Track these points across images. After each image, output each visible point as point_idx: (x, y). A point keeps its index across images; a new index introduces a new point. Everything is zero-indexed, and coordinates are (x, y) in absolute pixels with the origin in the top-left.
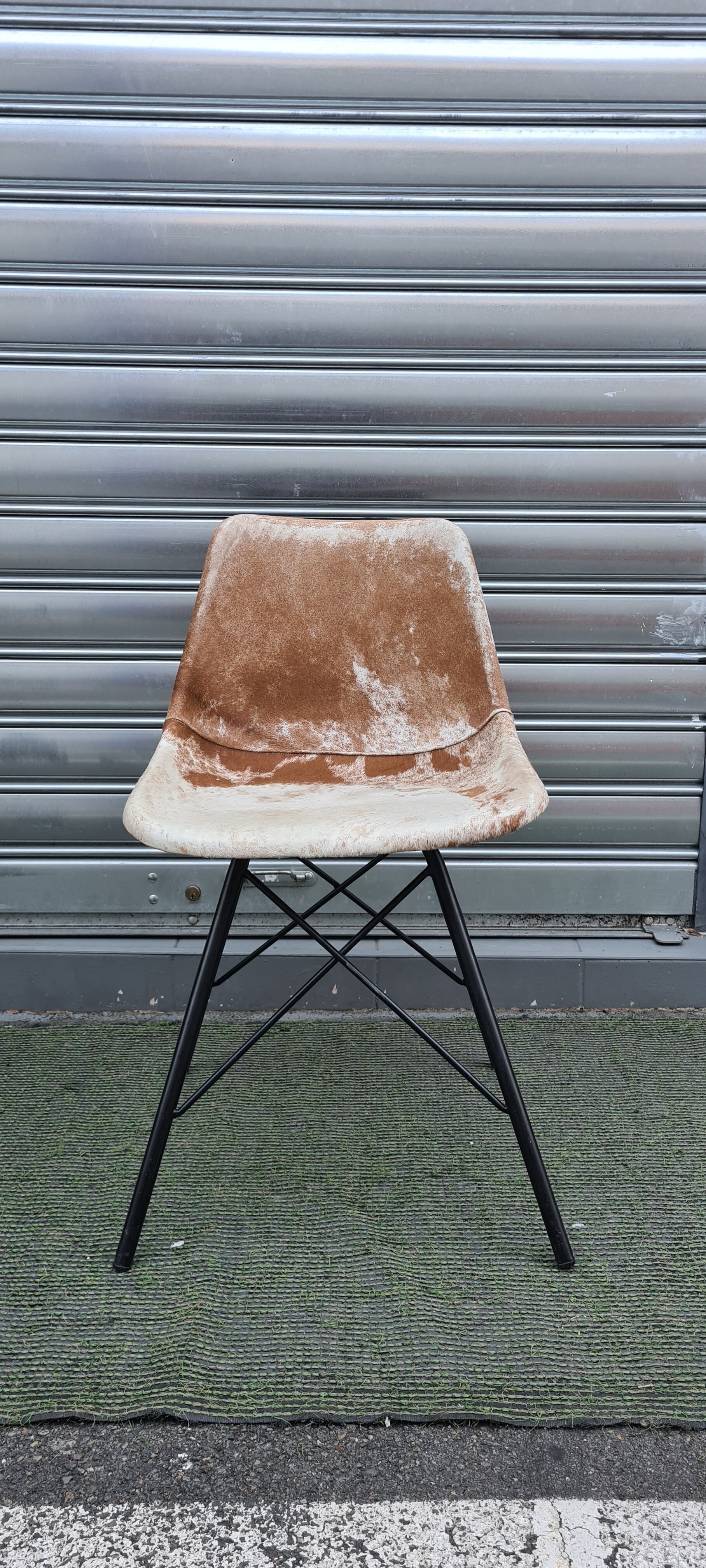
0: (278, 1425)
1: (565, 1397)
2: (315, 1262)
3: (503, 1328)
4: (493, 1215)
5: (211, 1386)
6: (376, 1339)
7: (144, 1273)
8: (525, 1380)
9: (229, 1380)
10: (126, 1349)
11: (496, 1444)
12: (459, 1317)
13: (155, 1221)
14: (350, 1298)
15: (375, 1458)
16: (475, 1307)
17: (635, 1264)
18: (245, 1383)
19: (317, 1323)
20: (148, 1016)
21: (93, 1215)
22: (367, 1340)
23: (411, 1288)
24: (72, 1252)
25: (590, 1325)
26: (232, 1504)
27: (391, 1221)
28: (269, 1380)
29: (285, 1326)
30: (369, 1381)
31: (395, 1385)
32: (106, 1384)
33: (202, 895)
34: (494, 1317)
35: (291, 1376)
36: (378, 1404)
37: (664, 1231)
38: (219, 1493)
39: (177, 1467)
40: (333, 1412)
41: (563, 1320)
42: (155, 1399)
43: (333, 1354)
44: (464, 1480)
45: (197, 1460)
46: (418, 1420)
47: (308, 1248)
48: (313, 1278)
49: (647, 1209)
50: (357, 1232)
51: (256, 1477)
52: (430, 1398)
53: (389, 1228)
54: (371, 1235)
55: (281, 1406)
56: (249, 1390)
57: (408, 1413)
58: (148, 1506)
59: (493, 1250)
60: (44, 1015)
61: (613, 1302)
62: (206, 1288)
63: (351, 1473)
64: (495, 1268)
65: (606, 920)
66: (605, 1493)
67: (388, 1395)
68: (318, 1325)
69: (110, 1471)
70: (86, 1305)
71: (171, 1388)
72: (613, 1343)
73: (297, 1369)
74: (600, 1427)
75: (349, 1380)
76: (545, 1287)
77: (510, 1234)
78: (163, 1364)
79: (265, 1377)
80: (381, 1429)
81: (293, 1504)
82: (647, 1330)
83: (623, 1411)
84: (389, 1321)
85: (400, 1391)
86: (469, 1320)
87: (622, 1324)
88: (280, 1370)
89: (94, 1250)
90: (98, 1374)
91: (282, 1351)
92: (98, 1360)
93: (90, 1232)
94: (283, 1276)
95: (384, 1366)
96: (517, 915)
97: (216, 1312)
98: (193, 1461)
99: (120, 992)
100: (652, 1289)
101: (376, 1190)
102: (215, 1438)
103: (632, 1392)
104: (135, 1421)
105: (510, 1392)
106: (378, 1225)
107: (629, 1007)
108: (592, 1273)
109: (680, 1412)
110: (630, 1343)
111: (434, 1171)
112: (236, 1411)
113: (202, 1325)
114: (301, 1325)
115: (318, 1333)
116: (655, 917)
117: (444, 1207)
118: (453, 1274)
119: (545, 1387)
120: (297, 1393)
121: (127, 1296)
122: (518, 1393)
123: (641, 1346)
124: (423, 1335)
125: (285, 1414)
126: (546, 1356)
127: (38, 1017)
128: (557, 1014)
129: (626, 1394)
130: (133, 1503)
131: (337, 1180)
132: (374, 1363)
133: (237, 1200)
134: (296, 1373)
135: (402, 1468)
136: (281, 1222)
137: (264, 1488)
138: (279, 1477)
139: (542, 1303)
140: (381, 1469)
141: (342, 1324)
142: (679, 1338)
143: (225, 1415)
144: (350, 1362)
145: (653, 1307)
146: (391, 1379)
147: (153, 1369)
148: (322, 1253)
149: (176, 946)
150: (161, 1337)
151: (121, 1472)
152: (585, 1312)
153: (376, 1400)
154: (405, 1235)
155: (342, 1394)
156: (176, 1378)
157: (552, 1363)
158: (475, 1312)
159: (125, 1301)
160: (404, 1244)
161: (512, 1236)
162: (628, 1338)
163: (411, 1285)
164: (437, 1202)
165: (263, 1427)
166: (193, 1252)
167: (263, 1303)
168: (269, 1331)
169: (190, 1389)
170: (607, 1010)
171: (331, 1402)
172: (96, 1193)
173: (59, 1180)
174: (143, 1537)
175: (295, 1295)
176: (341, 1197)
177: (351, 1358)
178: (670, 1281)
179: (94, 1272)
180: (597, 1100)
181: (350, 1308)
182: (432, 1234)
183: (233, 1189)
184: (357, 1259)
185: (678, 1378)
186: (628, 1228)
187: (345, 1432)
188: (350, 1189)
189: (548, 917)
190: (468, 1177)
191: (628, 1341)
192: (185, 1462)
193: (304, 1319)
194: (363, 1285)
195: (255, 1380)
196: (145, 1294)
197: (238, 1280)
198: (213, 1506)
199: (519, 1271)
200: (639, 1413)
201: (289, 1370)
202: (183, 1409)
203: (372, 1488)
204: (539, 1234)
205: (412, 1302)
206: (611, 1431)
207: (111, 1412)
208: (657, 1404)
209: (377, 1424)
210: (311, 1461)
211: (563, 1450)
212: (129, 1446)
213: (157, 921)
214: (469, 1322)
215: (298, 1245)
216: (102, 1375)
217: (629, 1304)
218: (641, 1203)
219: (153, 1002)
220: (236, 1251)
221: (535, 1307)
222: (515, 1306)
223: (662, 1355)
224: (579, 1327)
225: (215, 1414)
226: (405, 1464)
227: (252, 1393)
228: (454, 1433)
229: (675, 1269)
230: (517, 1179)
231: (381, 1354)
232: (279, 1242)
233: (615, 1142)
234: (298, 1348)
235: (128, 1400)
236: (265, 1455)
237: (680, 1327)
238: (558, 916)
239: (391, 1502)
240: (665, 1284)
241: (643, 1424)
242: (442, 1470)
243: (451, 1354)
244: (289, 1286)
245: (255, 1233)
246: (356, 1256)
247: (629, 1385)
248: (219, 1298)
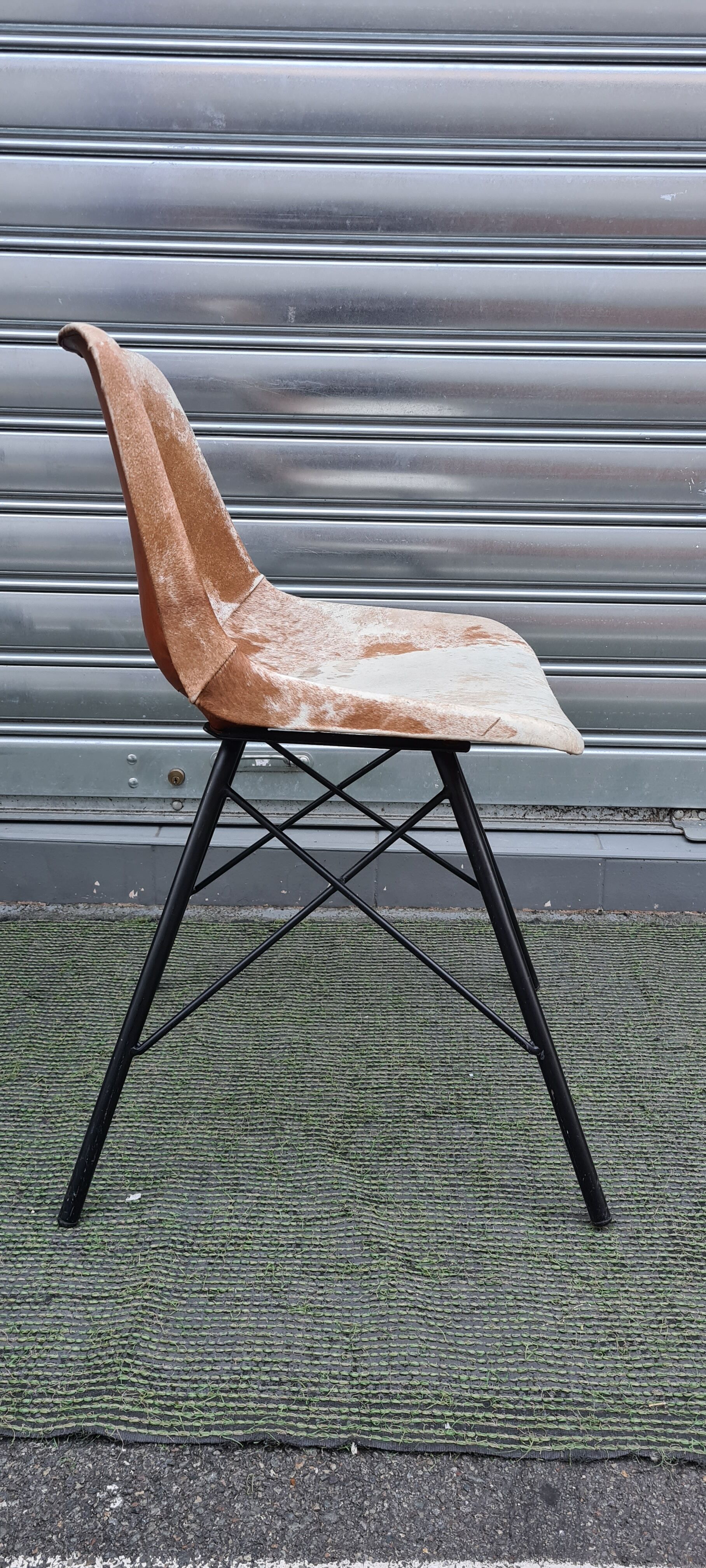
0: (226, 1446)
1: (563, 1418)
2: (287, 1224)
3: (495, 1320)
4: (490, 1168)
5: (153, 1393)
6: (347, 1331)
7: (92, 1233)
8: (517, 1393)
9: (175, 1385)
10: (61, 1338)
11: (479, 1480)
12: (446, 1303)
13: (112, 1167)
14: (322, 1273)
15: (336, 1498)
16: (464, 1289)
17: (649, 1236)
18: (194, 1389)
19: (283, 1307)
20: (127, 910)
21: (43, 1157)
22: (338, 1331)
23: (392, 1262)
24: (16, 1204)
25: (595, 1316)
26: (163, 1559)
27: (375, 1173)
28: (222, 1385)
29: (245, 1310)
30: (336, 1390)
31: (366, 1395)
32: (33, 1387)
33: (187, 779)
34: (485, 1304)
35: (246, 1381)
36: (344, 1423)
37: (683, 1193)
38: (150, 1542)
39: (105, 1503)
40: (291, 1432)
41: (565, 1309)
42: (86, 1411)
43: (298, 1351)
44: (439, 1532)
45: (129, 1494)
46: (390, 1447)
47: (280, 1206)
48: (282, 1246)
49: (665, 1165)
50: (336, 1187)
51: (195, 1522)
52: (406, 1416)
53: (373, 1182)
54: (352, 1191)
55: (231, 1422)
56: (197, 1399)
57: (379, 1438)
58: (63, 1559)
59: (489, 1213)
60: (15, 906)
61: (623, 1285)
62: (160, 1257)
63: (307, 1518)
64: (491, 1237)
65: (632, 812)
66: (605, 1554)
67: (357, 1410)
68: (284, 1311)
69: (26, 1507)
70: (24, 1275)
71: (106, 1397)
72: (621, 1344)
73: (254, 1372)
74: (602, 1461)
75: (313, 1389)
76: (546, 1263)
77: (509, 1193)
78: (100, 1362)
79: (217, 1382)
80: (346, 1456)
81: (235, 1562)
82: (661, 1326)
83: (630, 1438)
84: (365, 1307)
85: (372, 1405)
86: (457, 1306)
87: (632, 1317)
88: (235, 1372)
89: (40, 1201)
90: (26, 1372)
91: (240, 1345)
92: (28, 1352)
93: (37, 1179)
94: (250, 1242)
95: (355, 1369)
96: (533, 806)
97: (169, 1290)
98: (124, 1495)
99: (97, 883)
100: (668, 1269)
101: (362, 1133)
102: (153, 1463)
103: (641, 1412)
104: (61, 1438)
105: (499, 1411)
106: (361, 1178)
107: (653, 910)
108: (600, 1245)
109: (697, 1442)
110: (641, 1343)
111: (427, 1110)
112: (180, 1428)
113: (151, 1309)
114: (264, 1310)
115: (283, 1322)
116: (686, 810)
117: (436, 1156)
118: (441, 1243)
119: (540, 1403)
120: (251, 1404)
121: (71, 1265)
122: (508, 1411)
123: (654, 1348)
124: (403, 1328)
125: (236, 1433)
126: (543, 1360)
127: (8, 908)
128: (573, 917)
129: (634, 1415)
130: (47, 1555)
131: (319, 1118)
132: (344, 1364)
133: (205, 1142)
134: (253, 1376)
135: (367, 1512)
136: (253, 1171)
137: (202, 1538)
138: (222, 1522)
139: (541, 1285)
140: (342, 1513)
141: (311, 1309)
142: (697, 1337)
143: (166, 1433)
144: (316, 1362)
145: (669, 1295)
146: (363, 1386)
147: (89, 1368)
148: (295, 1213)
149: (157, 835)
150: (103, 1323)
151: (38, 1509)
152: (590, 1298)
153: (343, 1417)
154: (391, 1190)
155: (304, 1408)
156: (113, 1383)
157: (550, 1370)
158: (464, 1296)
159: (67, 1272)
160: (389, 1203)
161: (511, 1196)
162: (639, 1336)
163: (392, 1258)
164: (429, 1150)
165: (210, 1449)
166: (150, 1208)
167: (224, 1278)
168: (226, 1318)
169: (128, 1399)
170: (628, 912)
171: (290, 1419)
172: (50, 1128)
173: (10, 1111)
175: (261, 1268)
176: (320, 1140)
177: (317, 1358)
178: (689, 1259)
179: (37, 1230)
180: (613, 1024)
181: (322, 1287)
182: (421, 1191)
183: (202, 1127)
184: (334, 1222)
185: (696, 1394)
186: (643, 1189)
187: (304, 1458)
188: (333, 1130)
189: (567, 809)
190: (465, 1118)
191: (639, 1340)
192: (115, 1496)
193: (268, 1303)
194: (339, 1256)
195: (205, 1386)
196: (91, 1263)
197: (198, 1245)
198: (141, 1561)
199: (518, 1241)
200: (649, 1443)
201: (245, 1372)
202: (117, 1427)
203: (330, 1540)
204: (541, 1194)
205: (392, 1283)
206: (614, 1465)
207: (34, 1425)
208: (670, 1430)
209: (341, 1449)
210: (262, 1499)
211: (557, 1490)
212: (51, 1472)
213: (139, 806)
214: (456, 1310)
215: (269, 1202)
216: (30, 1373)
217: (641, 1289)
218: (659, 1157)
219: (132, 895)
220: (199, 1208)
221: (533, 1292)
222: (509, 1290)
223: (678, 1361)
224: (582, 1318)
225: (154, 1432)
226: (371, 1506)
227: (200, 1404)
228: (431, 1463)
229: (694, 1243)
230: (520, 1122)
231: (354, 1351)
232: (248, 1198)
233: (631, 1078)
234: (258, 1342)
235: (55, 1409)
236: (208, 1490)
237: (699, 1323)
238: (578, 807)
239: (352, 1561)
240: (684, 1263)
241: (653, 1458)
242: (413, 1516)
243: (433, 1355)
244: (255, 1255)
245: (221, 1185)
246: (333, 1218)
247: (638, 1402)
248: (174, 1270)
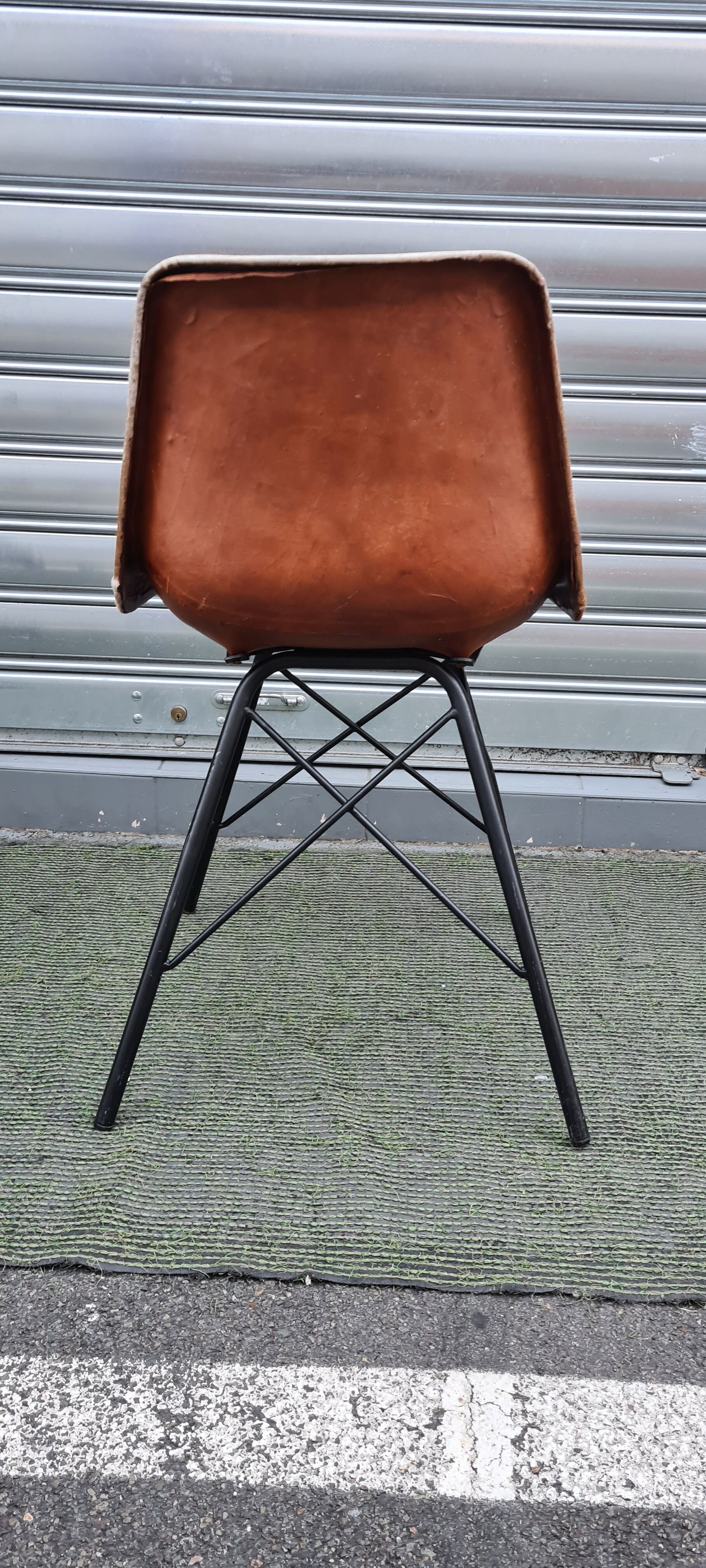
0: (194, 1277)
1: (498, 1261)
2: (262, 1105)
3: (446, 1184)
4: (454, 1063)
5: (131, 1233)
6: (311, 1190)
7: (83, 1107)
8: (459, 1242)
9: (151, 1228)
10: (51, 1190)
11: (418, 1308)
12: (402, 1170)
13: (104, 1055)
14: (291, 1145)
15: (289, 1318)
16: (420, 1160)
17: (594, 1120)
18: (168, 1232)
19: (253, 1170)
20: (129, 839)
21: (41, 1046)
22: (302, 1190)
23: (356, 1137)
24: (15, 1084)
25: (537, 1183)
26: (132, 1360)
27: (347, 1065)
28: (194, 1229)
29: (219, 1172)
30: (296, 1236)
31: (323, 1240)
32: (23, 1227)
33: (189, 716)
34: (438, 1172)
35: (216, 1227)
36: (301, 1260)
37: (629, 1087)
38: (122, 1348)
39: (83, 1318)
40: (253, 1266)
41: (510, 1177)
42: (70, 1246)
43: (264, 1204)
44: (379, 1346)
45: (105, 1312)
46: (341, 1280)
47: (257, 1090)
48: (257, 1122)
49: (616, 1063)
50: (309, 1075)
51: (162, 1333)
52: (357, 1257)
53: (345, 1072)
54: (324, 1079)
55: (201, 1257)
56: (171, 1239)
57: (331, 1273)
58: (44, 1359)
59: (449, 1100)
60: (23, 833)
61: (565, 1160)
62: (144, 1129)
63: (262, 1332)
64: (448, 1119)
65: (614, 756)
66: (524, 1366)
67: (313, 1251)
68: (254, 1173)
69: (13, 1319)
70: (19, 1140)
71: (89, 1236)
72: (558, 1205)
73: (224, 1220)
74: (529, 1294)
75: (276, 1234)
76: (497, 1141)
77: (469, 1084)
78: (85, 1209)
79: (189, 1226)
80: (301, 1287)
81: (195, 1364)
82: (596, 1193)
83: (556, 1279)
84: (328, 1171)
85: (327, 1248)
86: (411, 1173)
87: (570, 1185)
88: (206, 1219)
89: (37, 1081)
90: (18, 1216)
91: (212, 1199)
92: (20, 1200)
93: (35, 1063)
94: (227, 1118)
95: (315, 1219)
96: (520, 748)
97: (151, 1155)
98: (101, 1312)
99: (101, 813)
100: (608, 1148)
101: (337, 1032)
102: (128, 1288)
103: (569, 1259)
104: (47, 1267)
105: (442, 1254)
106: (333, 1069)
107: (630, 848)
108: (548, 1128)
109: (616, 1283)
110: (576, 1205)
111: (399, 1014)
112: (154, 1261)
113: (134, 1169)
114: (236, 1172)
115: (252, 1181)
116: (665, 755)
117: (404, 1052)
118: (403, 1123)
119: (479, 1250)
120: (219, 1245)
121: (62, 1133)
122: (449, 1255)
123: (587, 1209)
124: (360, 1188)
125: (203, 1266)
126: (485, 1216)
127: (16, 834)
128: (553, 852)
129: (562, 1261)
130: (30, 1356)
131: (298, 1019)
132: (305, 1216)
133: (191, 1036)
134: (222, 1223)
135: (316, 1330)
136: (233, 1061)
137: (168, 1345)
138: (186, 1334)
139: (491, 1158)
140: (293, 1329)
141: (279, 1172)
142: (627, 1202)
143: (142, 1265)
144: (280, 1214)
145: (606, 1169)
146: (320, 1233)
147: (74, 1213)
148: (270, 1096)
149: (160, 768)
150: (89, 1179)
151: (23, 1321)
152: (534, 1170)
153: (301, 1256)
154: (360, 1080)
155: (266, 1248)
156: (96, 1225)
157: (490, 1225)
158: (419, 1166)
159: (59, 1138)
160: (358, 1090)
161: (470, 1086)
162: (575, 1199)
163: (357, 1134)
164: (398, 1047)
165: (180, 1279)
166: (137, 1090)
167: (201, 1146)
168: (201, 1177)
169: (108, 1238)
170: (605, 850)
171: (254, 1256)
172: (48, 1022)
173: (12, 1007)
174: (35, 1394)
175: (236, 1140)
176: (298, 1037)
177: (281, 1210)
178: (628, 1140)
179: (32, 1105)
180: (580, 945)
181: (290, 1156)
182: (388, 1081)
183: (190, 1024)
184: (305, 1104)
185: (621, 1245)
186: (593, 1082)
187: (263, 1287)
188: (311, 1029)
189: (553, 752)
190: (435, 1021)
191: (574, 1202)
192: (92, 1312)
193: (240, 1166)
194: (308, 1132)
195: (179, 1229)
196: (81, 1132)
197: (180, 1120)
198: (113, 1362)
199: (473, 1123)
200: (573, 1283)
201: (215, 1220)
202: (97, 1259)
203: (281, 1350)
204: (499, 1085)
205: (355, 1153)
206: (540, 1300)
207: (23, 1256)
208: (593, 1274)
209: (298, 1281)
210: (223, 1318)
211: (487, 1317)
212: (37, 1293)
213: (143, 741)
214: (411, 1176)
215: (248, 1086)
216: (21, 1216)
217: (581, 1164)
218: (610, 1057)
219: (135, 824)
220: (182, 1090)
221: (483, 1163)
222: (461, 1161)
223: (607, 1220)
224: (525, 1185)
225: (130, 1264)
226: (319, 1325)
227: (173, 1243)
228: (377, 1293)
229: (635, 1127)
230: (485, 1026)
231: (315, 1206)
232: (228, 1083)
233: (593, 991)
234: (229, 1196)
235: (43, 1244)
236: (176, 1310)
237: (630, 1191)
238: (563, 751)
239: (299, 1366)
240: (623, 1143)
241: (574, 1295)
242: (357, 1334)
243: (386, 1210)
244: (231, 1129)
245: (204, 1072)
246: (305, 1101)
247: (567, 1251)
248: (156, 1139)
